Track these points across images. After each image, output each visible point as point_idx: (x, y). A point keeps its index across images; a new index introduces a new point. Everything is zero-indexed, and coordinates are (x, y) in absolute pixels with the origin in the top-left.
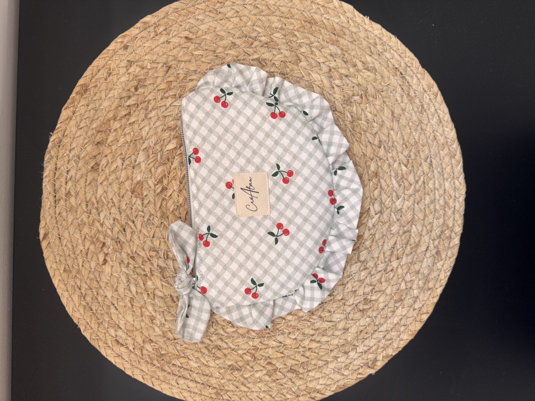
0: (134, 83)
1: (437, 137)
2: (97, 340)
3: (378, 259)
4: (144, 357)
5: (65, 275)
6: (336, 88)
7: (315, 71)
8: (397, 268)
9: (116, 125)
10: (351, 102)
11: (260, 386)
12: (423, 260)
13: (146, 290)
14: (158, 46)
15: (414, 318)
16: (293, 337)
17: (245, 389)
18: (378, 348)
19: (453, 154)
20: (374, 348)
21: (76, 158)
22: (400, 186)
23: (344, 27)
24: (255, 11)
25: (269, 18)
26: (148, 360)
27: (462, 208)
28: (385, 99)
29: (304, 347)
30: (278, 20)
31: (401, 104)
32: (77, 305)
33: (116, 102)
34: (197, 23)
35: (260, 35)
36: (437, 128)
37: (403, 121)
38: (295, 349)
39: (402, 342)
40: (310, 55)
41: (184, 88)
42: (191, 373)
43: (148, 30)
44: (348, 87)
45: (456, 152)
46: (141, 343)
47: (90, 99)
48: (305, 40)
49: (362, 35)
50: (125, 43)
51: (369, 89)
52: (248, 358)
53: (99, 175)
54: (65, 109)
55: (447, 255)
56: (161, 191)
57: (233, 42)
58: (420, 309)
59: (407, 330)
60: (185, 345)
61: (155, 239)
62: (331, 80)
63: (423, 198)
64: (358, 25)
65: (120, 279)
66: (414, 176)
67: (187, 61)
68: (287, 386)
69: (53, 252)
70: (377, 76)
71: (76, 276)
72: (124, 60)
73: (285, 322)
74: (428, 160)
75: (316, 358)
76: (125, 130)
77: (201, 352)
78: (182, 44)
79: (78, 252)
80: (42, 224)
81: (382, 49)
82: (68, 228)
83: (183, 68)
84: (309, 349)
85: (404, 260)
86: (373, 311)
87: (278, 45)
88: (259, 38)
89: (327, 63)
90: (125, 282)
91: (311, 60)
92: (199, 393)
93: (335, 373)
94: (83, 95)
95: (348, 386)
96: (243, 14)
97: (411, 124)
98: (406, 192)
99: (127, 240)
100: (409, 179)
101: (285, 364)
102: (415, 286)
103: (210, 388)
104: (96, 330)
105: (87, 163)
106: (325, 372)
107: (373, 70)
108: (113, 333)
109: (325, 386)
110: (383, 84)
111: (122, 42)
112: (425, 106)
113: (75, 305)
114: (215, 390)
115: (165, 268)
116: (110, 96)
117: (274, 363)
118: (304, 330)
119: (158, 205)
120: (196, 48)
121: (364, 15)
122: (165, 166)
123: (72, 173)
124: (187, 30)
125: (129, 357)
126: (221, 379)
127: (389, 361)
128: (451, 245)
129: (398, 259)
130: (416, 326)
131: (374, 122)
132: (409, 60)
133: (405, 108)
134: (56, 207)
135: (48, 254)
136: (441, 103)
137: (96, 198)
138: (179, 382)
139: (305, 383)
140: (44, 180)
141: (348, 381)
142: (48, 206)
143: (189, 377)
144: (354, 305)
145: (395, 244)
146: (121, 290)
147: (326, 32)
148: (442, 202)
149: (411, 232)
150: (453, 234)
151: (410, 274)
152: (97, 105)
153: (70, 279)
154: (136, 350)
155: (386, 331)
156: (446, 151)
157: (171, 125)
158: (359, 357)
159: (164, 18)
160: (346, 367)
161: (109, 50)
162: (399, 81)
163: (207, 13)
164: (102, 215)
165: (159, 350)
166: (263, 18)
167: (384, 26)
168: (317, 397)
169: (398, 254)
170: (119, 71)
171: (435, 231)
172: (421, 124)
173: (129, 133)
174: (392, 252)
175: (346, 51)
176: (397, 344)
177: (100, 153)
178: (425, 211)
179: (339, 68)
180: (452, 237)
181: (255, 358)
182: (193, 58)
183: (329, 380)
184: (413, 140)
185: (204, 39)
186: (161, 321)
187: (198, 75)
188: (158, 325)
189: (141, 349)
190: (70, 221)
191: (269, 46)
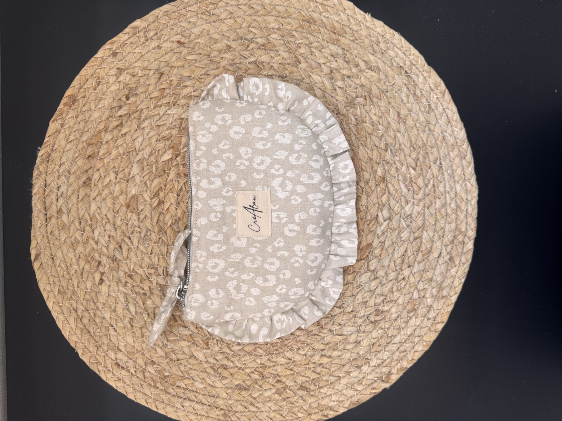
0: (125, 92)
1: (446, 138)
2: (96, 364)
3: (388, 268)
4: (146, 380)
5: (60, 297)
6: (338, 90)
7: (316, 73)
9: (108, 137)
10: (355, 104)
11: (269, 405)
12: (436, 267)
13: (146, 310)
14: (149, 52)
15: (428, 328)
16: (303, 353)
17: (254, 409)
18: (391, 361)
19: (463, 155)
20: (387, 361)
22: (409, 190)
23: (344, 25)
24: (250, 12)
25: (265, 18)
26: (151, 383)
27: (475, 211)
30: (275, 20)
32: (74, 328)
34: (189, 26)
35: (256, 36)
36: (445, 129)
37: (410, 122)
38: (305, 365)
39: (416, 354)
40: (309, 56)
41: (178, 96)
42: (197, 394)
43: (138, 35)
44: (351, 89)
45: (467, 152)
46: (143, 365)
47: (79, 110)
49: (364, 33)
50: (114, 50)
51: (373, 90)
52: (256, 376)
54: (52, 122)
56: (158, 205)
57: (227, 45)
58: (435, 318)
60: (189, 366)
61: (153, 256)
62: (333, 81)
63: (433, 202)
64: (359, 23)
65: (118, 299)
66: (424, 179)
67: (180, 67)
68: (298, 404)
69: (46, 273)
71: (71, 297)
72: (113, 68)
73: (294, 337)
74: (438, 162)
76: (117, 142)
77: (206, 372)
78: (175, 49)
79: (72, 272)
80: (33, 244)
81: (385, 47)
82: (60, 247)
83: (176, 74)
85: (416, 268)
87: (276, 46)
88: (255, 40)
90: (123, 302)
91: (312, 61)
92: (206, 415)
93: (348, 389)
94: (71, 106)
95: (362, 402)
96: (238, 15)
97: (418, 125)
100: (418, 183)
102: (428, 295)
103: (218, 409)
104: (94, 353)
107: (377, 69)
108: (113, 356)
109: (338, 403)
111: (110, 49)
112: (433, 106)
113: (72, 328)
114: (223, 412)
115: (165, 286)
117: (283, 381)
118: (314, 345)
119: (155, 220)
120: (190, 52)
121: (365, 12)
122: (160, 178)
123: (63, 189)
124: (179, 34)
125: (131, 381)
126: (229, 399)
127: (404, 374)
128: (465, 250)
130: (430, 337)
132: (414, 57)
133: (412, 109)
134: (47, 225)
135: (40, 275)
136: (448, 102)
137: (89, 215)
138: (184, 405)
139: (317, 401)
140: (33, 198)
142: (39, 225)
143: (195, 399)
144: (365, 317)
146: (119, 310)
147: (326, 31)
148: (453, 205)
149: (422, 238)
150: (466, 238)
152: (87, 116)
153: (65, 301)
154: (138, 373)
155: (400, 343)
156: (456, 152)
157: (165, 135)
158: (372, 371)
159: (154, 22)
160: (360, 382)
161: (97, 58)
162: (404, 81)
163: (200, 16)
164: (96, 233)
165: (162, 372)
166: (259, 19)
167: (386, 23)
168: (330, 415)
170: (108, 79)
171: (447, 236)
173: (122, 145)
174: (403, 260)
176: (412, 355)
178: (436, 215)
179: (340, 69)
180: (466, 242)
181: (263, 376)
182: (186, 64)
183: (341, 396)
184: (421, 142)
185: (197, 43)
186: (162, 342)
187: (192, 81)
188: (160, 346)
189: (143, 372)
190: (63, 240)
191: (266, 48)
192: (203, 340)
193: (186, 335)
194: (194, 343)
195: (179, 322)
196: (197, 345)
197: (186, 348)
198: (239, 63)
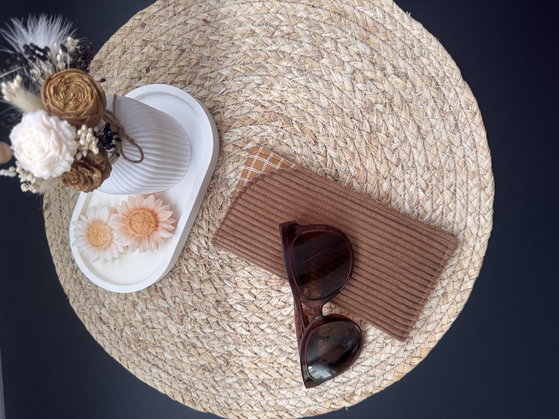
0: (147, 64)
1: (467, 163)
2: (82, 314)
4: (123, 339)
5: (61, 247)
6: (357, 91)
7: (338, 70)
10: (372, 111)
11: (229, 392)
14: (175, 27)
15: (404, 359)
16: (270, 351)
17: (214, 392)
18: (357, 382)
19: (483, 186)
20: (353, 381)
23: (379, 23)
25: (295, 5)
26: (126, 343)
27: (483, 249)
28: (413, 112)
29: (280, 364)
30: (305, 9)
31: (431, 120)
32: (69, 278)
33: (126, 83)
34: (217, 5)
35: (282, 24)
36: (469, 154)
37: (430, 139)
38: (269, 363)
39: (385, 382)
40: (333, 52)
41: (195, 75)
42: (165, 364)
43: (167, 9)
44: (372, 93)
45: (488, 183)
46: (122, 324)
48: (331, 34)
49: (399, 33)
50: (143, 21)
51: (395, 98)
52: (221, 362)
55: (454, 299)
57: (252, 30)
58: (413, 351)
59: (393, 371)
60: (162, 336)
62: (354, 82)
64: (395, 22)
66: (432, 204)
67: (202, 46)
68: (255, 398)
70: (407, 84)
72: (139, 39)
73: (264, 334)
74: (452, 189)
75: (291, 378)
77: (177, 346)
78: (200, 27)
81: (420, 53)
82: (69, 201)
83: (196, 53)
84: (284, 367)
87: (301, 37)
88: (281, 28)
89: (352, 63)
91: (335, 57)
92: (170, 384)
93: (307, 398)
94: (97, 71)
95: (320, 413)
97: (438, 144)
100: (425, 207)
101: (257, 376)
103: (181, 383)
104: (82, 304)
106: (298, 394)
107: (405, 76)
108: (98, 311)
109: (295, 407)
110: (413, 94)
111: (140, 20)
112: (460, 126)
113: (67, 277)
114: (185, 386)
116: (121, 75)
117: (246, 373)
118: (282, 346)
120: (213, 33)
121: (405, 10)
124: (206, 12)
125: (109, 336)
126: (193, 376)
127: (368, 398)
128: (462, 289)
130: (404, 369)
131: (396, 136)
132: (449, 69)
133: (435, 125)
135: (48, 224)
136: (478, 125)
138: (152, 370)
139: (275, 400)
141: (319, 409)
143: (162, 367)
147: (357, 27)
148: (460, 238)
150: (467, 276)
152: (109, 82)
153: (66, 251)
154: (116, 331)
155: (370, 366)
156: (476, 180)
158: (336, 386)
160: (321, 394)
161: (127, 27)
162: (432, 93)
165: (137, 335)
166: (288, 6)
167: (425, 26)
168: (285, 417)
170: (133, 49)
172: (452, 145)
175: (376, 51)
176: (379, 383)
179: (365, 70)
180: (465, 280)
181: (228, 363)
182: (208, 44)
183: (299, 403)
184: (439, 163)
185: (222, 24)
186: (142, 308)
187: (211, 62)
188: (140, 312)
189: (122, 331)
190: (72, 195)
191: (291, 38)
192: (178, 315)
193: (164, 307)
194: (170, 316)
195: (160, 293)
196: (172, 319)
197: (162, 319)
198: (260, 50)
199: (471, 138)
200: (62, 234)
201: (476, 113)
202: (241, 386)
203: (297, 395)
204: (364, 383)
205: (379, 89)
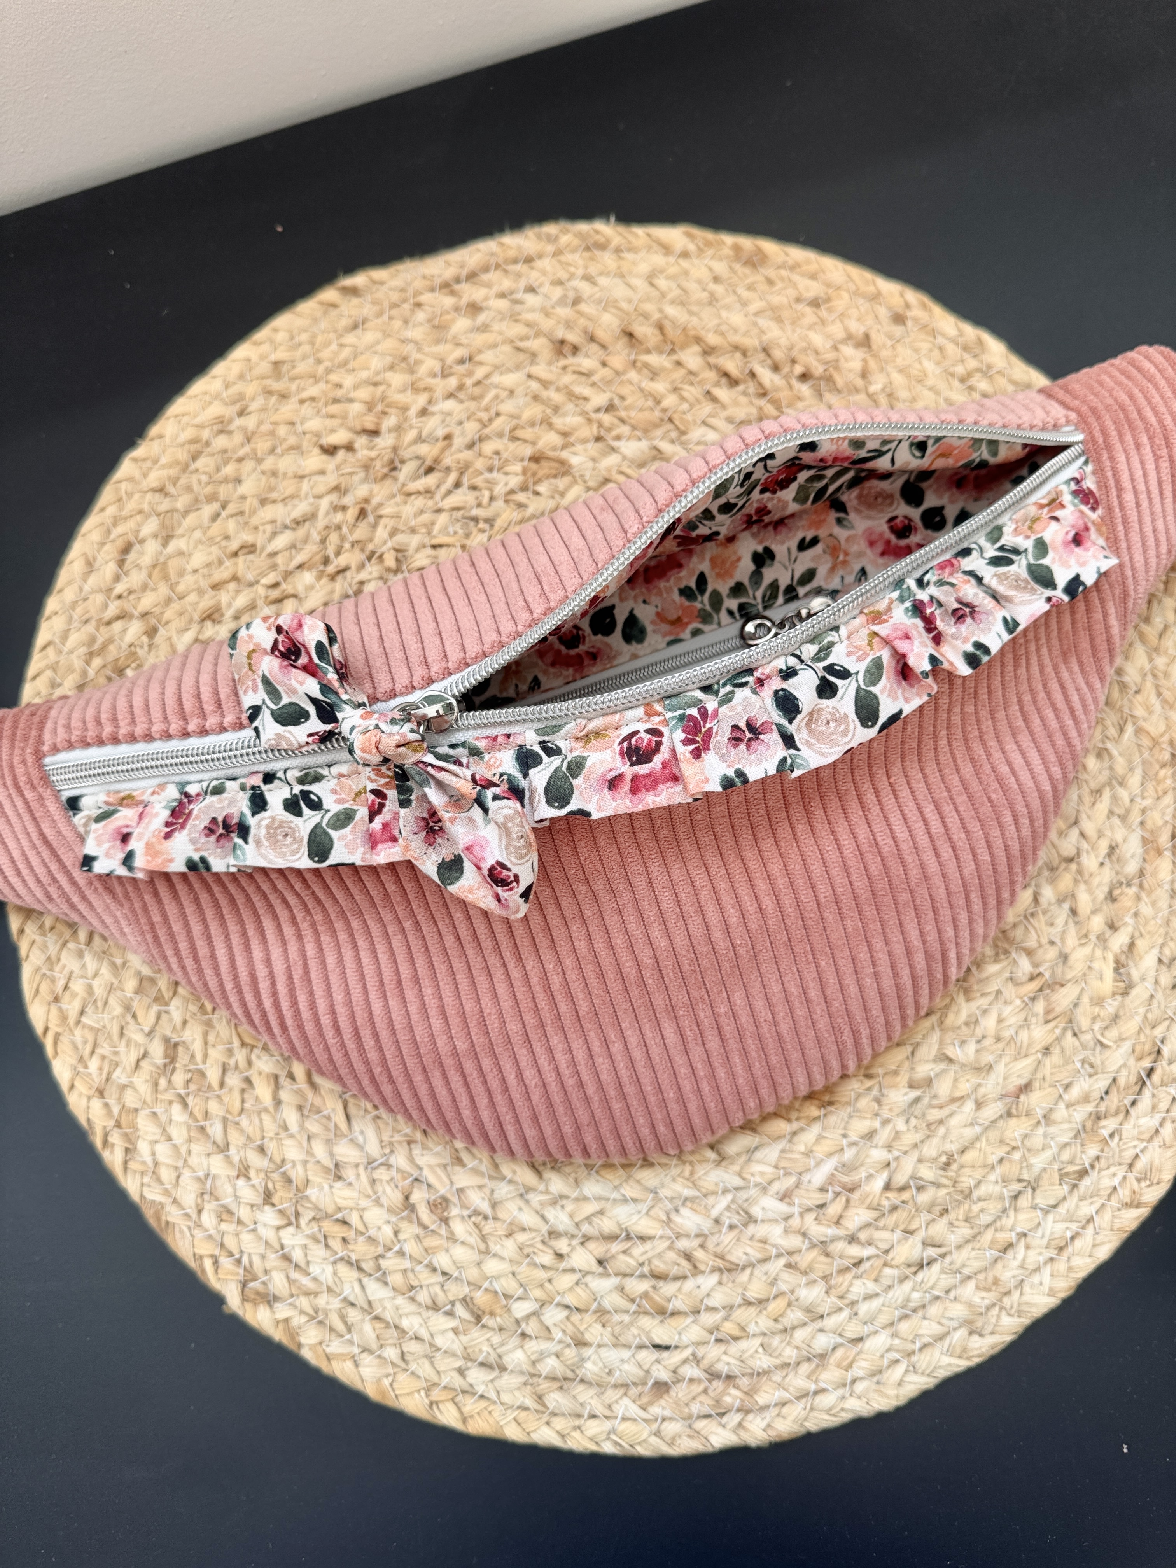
8: (573, 1270)
21: (571, 295)
28: (1056, 1051)
29: (250, 1063)
31: (1062, 1105)
33: (751, 342)
53: (550, 363)
55: (664, 1420)
59: (391, 1370)
70: (1110, 1001)
75: (228, 1111)
84: (248, 1081)
86: (418, 1237)
89: (1086, 845)
98: (810, 1218)
99: (404, 485)
101: (185, 1023)
105: (569, 325)
106: (194, 1152)
110: (1097, 1027)
129: (600, 1262)
141: (181, 1231)
145: (643, 1238)
151: (568, 1318)
169: (613, 1257)
172: (1030, 1190)
175: (1141, 886)
177: (603, 347)
199: (1074, 1227)
200: (298, 354)
201: (1138, 1206)
202: (136, 993)
203: (189, 1152)
204: (316, 1312)
205: (1063, 939)
